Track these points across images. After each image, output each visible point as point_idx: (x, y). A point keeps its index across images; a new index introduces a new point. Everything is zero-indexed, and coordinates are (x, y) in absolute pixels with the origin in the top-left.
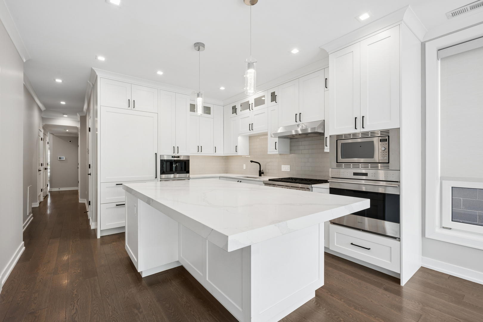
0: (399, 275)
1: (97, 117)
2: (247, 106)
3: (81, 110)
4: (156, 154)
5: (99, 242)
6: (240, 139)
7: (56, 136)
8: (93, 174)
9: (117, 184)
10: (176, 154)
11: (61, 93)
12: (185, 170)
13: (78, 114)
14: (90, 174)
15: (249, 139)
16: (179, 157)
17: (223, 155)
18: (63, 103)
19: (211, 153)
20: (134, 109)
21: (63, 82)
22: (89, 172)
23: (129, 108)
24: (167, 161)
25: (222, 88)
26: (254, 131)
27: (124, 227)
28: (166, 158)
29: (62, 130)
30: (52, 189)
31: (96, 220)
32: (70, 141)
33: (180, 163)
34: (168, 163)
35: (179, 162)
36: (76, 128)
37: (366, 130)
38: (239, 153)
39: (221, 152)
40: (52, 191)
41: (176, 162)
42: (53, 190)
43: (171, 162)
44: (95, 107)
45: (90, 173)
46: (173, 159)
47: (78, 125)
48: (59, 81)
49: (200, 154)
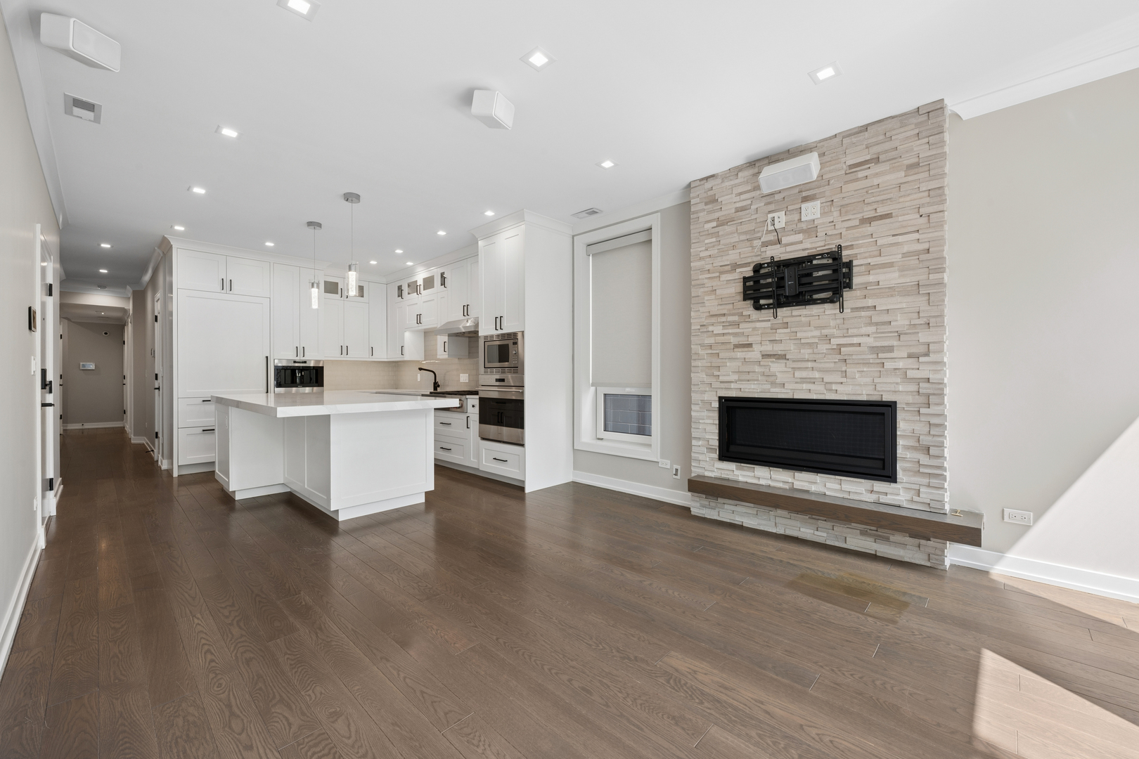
0: (523, 482)
1: (171, 292)
2: (414, 287)
3: (138, 280)
4: (267, 357)
5: (175, 482)
6: (407, 335)
7: (73, 322)
8: (165, 389)
9: (204, 401)
10: (300, 358)
11: (104, 259)
12: (317, 382)
13: (128, 287)
14: (159, 389)
15: (425, 336)
16: (305, 362)
17: (386, 360)
18: (104, 271)
19: (364, 356)
20: (231, 292)
21: (112, 247)
22: (154, 385)
23: (223, 291)
24: (285, 369)
25: (373, 262)
26: (422, 325)
27: (213, 463)
28: (284, 364)
29: (93, 313)
30: (67, 426)
31: (171, 457)
32: (106, 333)
33: (308, 372)
34: (289, 372)
35: (307, 370)
36: (124, 311)
37: (504, 331)
38: (407, 357)
39: (382, 355)
40: (66, 430)
41: (302, 369)
42: (68, 428)
43: (293, 370)
44: (168, 279)
45: (157, 387)
46: (296, 365)
47: (129, 306)
48: (106, 246)
49: (344, 358)
